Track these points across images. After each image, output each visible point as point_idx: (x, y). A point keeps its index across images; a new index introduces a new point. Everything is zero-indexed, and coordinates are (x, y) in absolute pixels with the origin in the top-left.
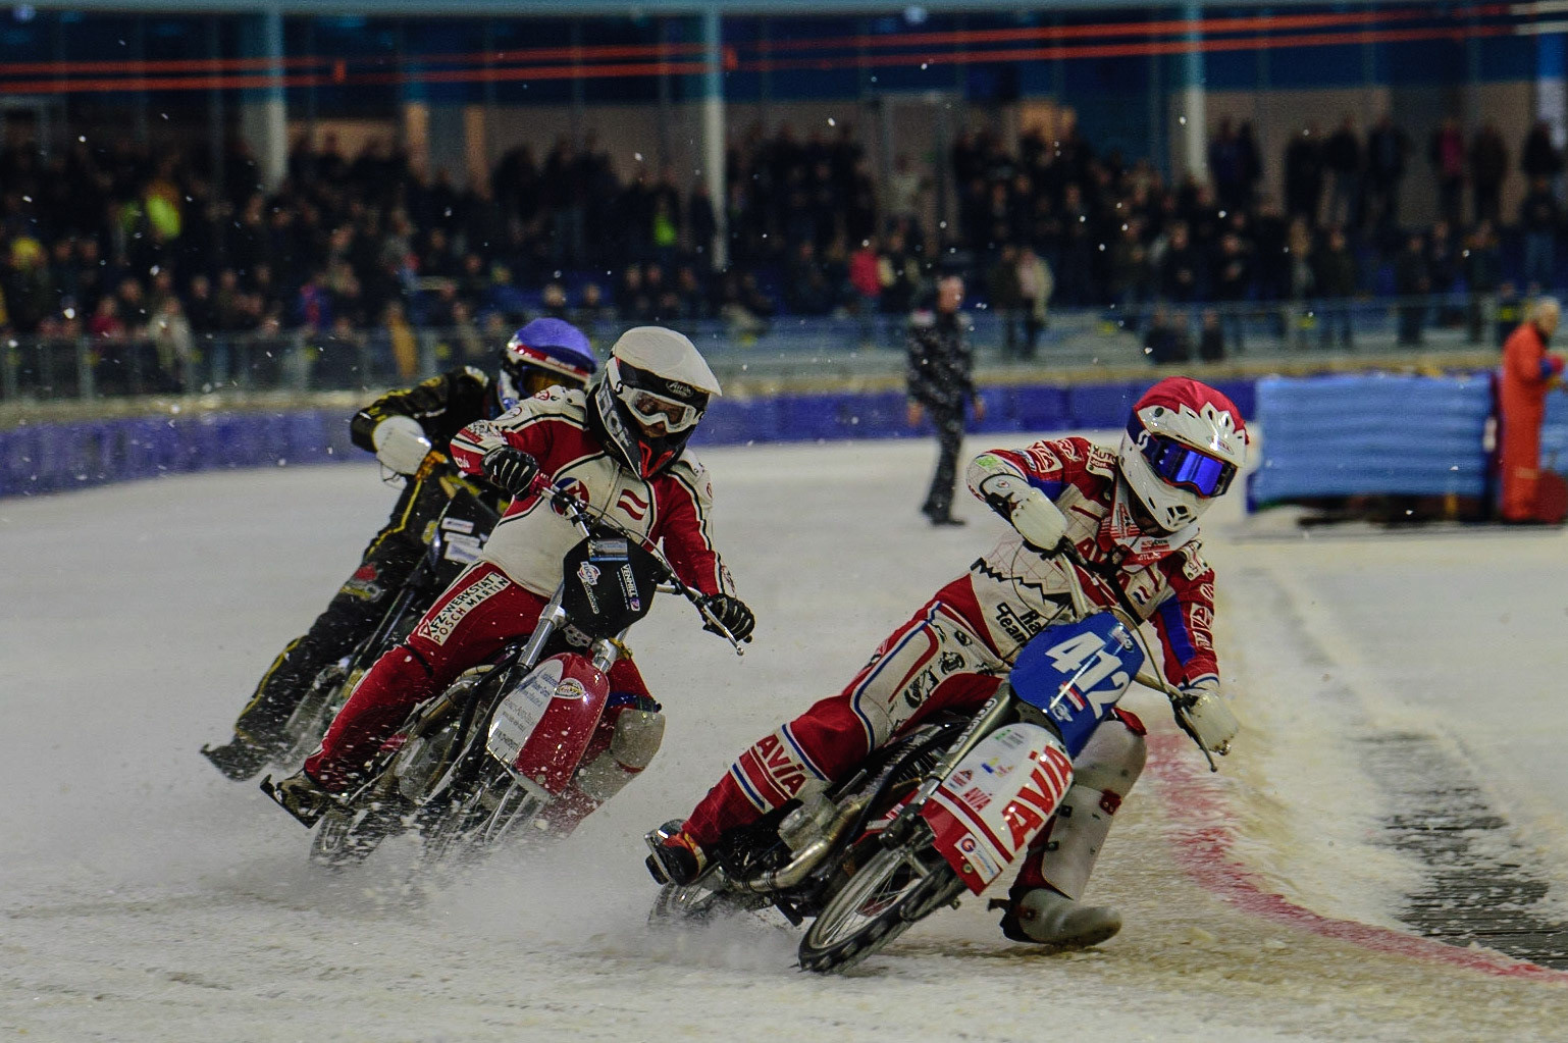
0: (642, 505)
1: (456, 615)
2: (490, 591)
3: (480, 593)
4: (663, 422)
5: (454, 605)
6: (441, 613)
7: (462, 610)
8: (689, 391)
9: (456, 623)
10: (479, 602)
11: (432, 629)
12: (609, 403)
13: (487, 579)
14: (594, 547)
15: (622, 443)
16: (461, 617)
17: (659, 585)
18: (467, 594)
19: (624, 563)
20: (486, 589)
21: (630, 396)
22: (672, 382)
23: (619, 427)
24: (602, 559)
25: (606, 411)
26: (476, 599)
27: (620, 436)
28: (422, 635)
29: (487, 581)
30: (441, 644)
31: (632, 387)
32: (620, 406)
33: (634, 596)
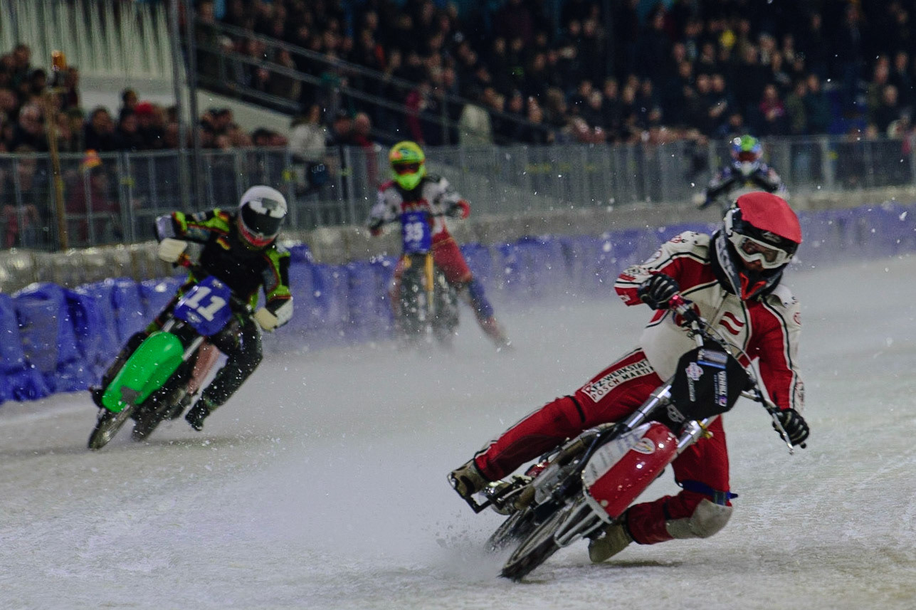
0: (740, 324)
1: (613, 384)
2: (642, 372)
3: (634, 372)
4: (759, 260)
5: (613, 376)
6: (602, 380)
7: (617, 381)
8: (778, 238)
9: (610, 389)
10: (631, 378)
11: (593, 389)
12: (724, 245)
13: (643, 363)
14: (703, 354)
15: (730, 274)
16: (616, 385)
17: (744, 392)
18: (625, 370)
19: (721, 370)
20: (639, 370)
21: (737, 239)
22: (766, 231)
23: (728, 262)
24: (707, 364)
25: (721, 251)
26: (629, 375)
27: (728, 269)
28: (584, 392)
29: (642, 364)
30: (596, 401)
31: (740, 233)
32: (730, 246)
33: (723, 396)
